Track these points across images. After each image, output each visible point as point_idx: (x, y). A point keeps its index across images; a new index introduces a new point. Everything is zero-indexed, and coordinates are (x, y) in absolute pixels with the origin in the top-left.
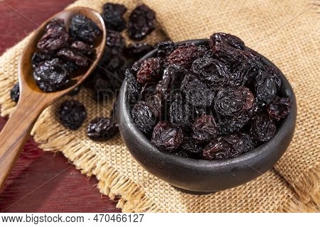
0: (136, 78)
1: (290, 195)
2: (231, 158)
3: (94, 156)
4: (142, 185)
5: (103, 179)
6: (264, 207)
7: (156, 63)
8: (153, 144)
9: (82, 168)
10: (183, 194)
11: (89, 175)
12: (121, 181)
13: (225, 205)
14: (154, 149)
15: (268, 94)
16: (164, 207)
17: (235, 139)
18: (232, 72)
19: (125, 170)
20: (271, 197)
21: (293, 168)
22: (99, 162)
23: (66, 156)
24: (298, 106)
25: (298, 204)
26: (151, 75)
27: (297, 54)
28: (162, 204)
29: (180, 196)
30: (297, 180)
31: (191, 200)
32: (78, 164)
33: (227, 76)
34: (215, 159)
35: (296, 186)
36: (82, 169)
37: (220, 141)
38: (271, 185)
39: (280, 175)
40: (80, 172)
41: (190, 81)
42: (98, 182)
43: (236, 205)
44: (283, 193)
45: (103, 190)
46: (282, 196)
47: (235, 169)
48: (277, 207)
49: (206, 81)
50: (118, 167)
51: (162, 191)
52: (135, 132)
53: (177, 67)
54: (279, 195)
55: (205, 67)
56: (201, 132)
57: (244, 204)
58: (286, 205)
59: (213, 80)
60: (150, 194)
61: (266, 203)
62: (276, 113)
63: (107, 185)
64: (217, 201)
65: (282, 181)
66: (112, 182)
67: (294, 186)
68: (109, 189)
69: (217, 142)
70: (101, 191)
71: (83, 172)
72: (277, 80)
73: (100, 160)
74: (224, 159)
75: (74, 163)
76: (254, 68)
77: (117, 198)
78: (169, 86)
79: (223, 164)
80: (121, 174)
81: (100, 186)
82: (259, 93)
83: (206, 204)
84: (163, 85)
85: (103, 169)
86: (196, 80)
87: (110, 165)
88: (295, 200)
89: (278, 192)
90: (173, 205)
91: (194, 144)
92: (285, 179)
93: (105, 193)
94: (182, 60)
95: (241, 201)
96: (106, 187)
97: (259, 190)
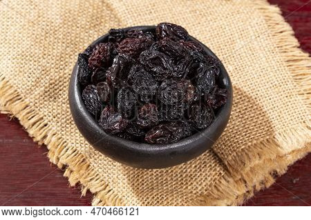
0: (87, 63)
1: (222, 172)
2: (170, 143)
3: (46, 125)
4: (88, 156)
5: (53, 149)
6: (197, 183)
7: (107, 51)
8: (100, 126)
9: (34, 135)
10: (124, 166)
11: (40, 143)
12: (69, 152)
13: (162, 179)
14: (101, 132)
15: (207, 86)
16: (107, 178)
17: (175, 126)
18: (175, 64)
19: (73, 141)
20: (204, 174)
21: (227, 147)
22: (51, 132)
23: (22, 123)
24: (234, 89)
25: (228, 182)
26: (101, 62)
27: (234, 39)
28: (105, 175)
29: (121, 167)
30: (230, 158)
31: (131, 172)
32: (31, 132)
33: (171, 69)
34: (155, 144)
35: (228, 163)
36: (33, 137)
37: (161, 128)
38: (205, 162)
39: (214, 152)
40: (32, 140)
41: (137, 71)
42: (48, 151)
43: (172, 179)
44: (215, 170)
45: (53, 160)
46: (214, 173)
47: (173, 153)
48: (209, 184)
49: (151, 72)
50: (68, 137)
51: (105, 163)
52: (84, 114)
53: (126, 56)
54: (211, 172)
55: (152, 59)
56: (144, 119)
57: (179, 179)
58: (217, 182)
59: (158, 71)
60: (95, 165)
61: (199, 179)
62: (214, 102)
63: (56, 154)
64: (155, 174)
65: (215, 158)
66: (61, 151)
67: (226, 163)
68: (58, 159)
69: (158, 129)
70: (51, 160)
71: (35, 140)
72: (217, 69)
73: (51, 129)
74: (164, 144)
75: (28, 131)
76: (196, 59)
77: (65, 167)
78: (117, 75)
79: (163, 148)
80: (69, 145)
81: (50, 155)
82: (199, 84)
83: (145, 177)
84: (112, 73)
85: (54, 139)
86: (143, 70)
87: (60, 136)
88: (226, 177)
89: (211, 169)
90: (115, 176)
91: (138, 129)
92: (218, 156)
93: (55, 163)
94: (131, 50)
95: (177, 175)
96: (55, 156)
97: (193, 166)
